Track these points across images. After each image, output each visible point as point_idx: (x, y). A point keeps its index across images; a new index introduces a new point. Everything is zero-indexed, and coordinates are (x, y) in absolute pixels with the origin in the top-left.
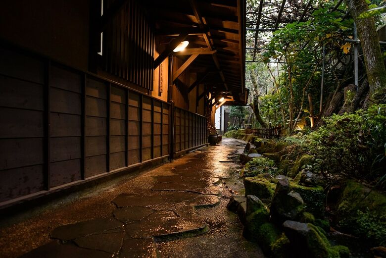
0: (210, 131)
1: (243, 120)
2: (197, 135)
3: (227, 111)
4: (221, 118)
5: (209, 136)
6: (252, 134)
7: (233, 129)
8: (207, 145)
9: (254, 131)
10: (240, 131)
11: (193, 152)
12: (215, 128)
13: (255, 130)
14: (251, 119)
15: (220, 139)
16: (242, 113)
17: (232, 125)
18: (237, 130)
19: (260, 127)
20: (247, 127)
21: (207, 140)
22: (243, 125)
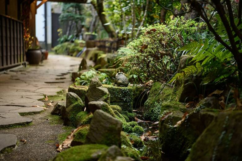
0: (28, 44)
1: (83, 26)
2: (9, 48)
3: (56, 11)
4: (46, 22)
5: (26, 50)
6: (96, 48)
7: (66, 40)
8: (24, 64)
9: (99, 44)
10: (77, 45)
11: (5, 73)
12: (36, 39)
13: (100, 41)
14: (94, 25)
15: (45, 56)
16: (81, 14)
17: (64, 33)
18: (73, 42)
19: (107, 37)
20: (88, 37)
21: (25, 57)
22: (82, 35)
